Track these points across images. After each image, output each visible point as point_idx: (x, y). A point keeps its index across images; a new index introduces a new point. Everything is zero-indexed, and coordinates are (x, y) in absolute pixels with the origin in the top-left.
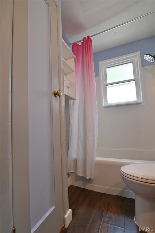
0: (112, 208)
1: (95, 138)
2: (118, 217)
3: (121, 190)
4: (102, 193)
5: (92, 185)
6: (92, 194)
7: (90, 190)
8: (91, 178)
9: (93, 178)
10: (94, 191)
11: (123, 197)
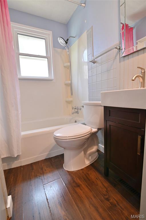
0: (45, 170)
1: (19, 112)
2: (53, 174)
3: (48, 153)
4: (31, 164)
5: (19, 161)
6: (22, 169)
7: (18, 167)
8: (19, 154)
9: (21, 154)
10: (22, 165)
11: (50, 158)
